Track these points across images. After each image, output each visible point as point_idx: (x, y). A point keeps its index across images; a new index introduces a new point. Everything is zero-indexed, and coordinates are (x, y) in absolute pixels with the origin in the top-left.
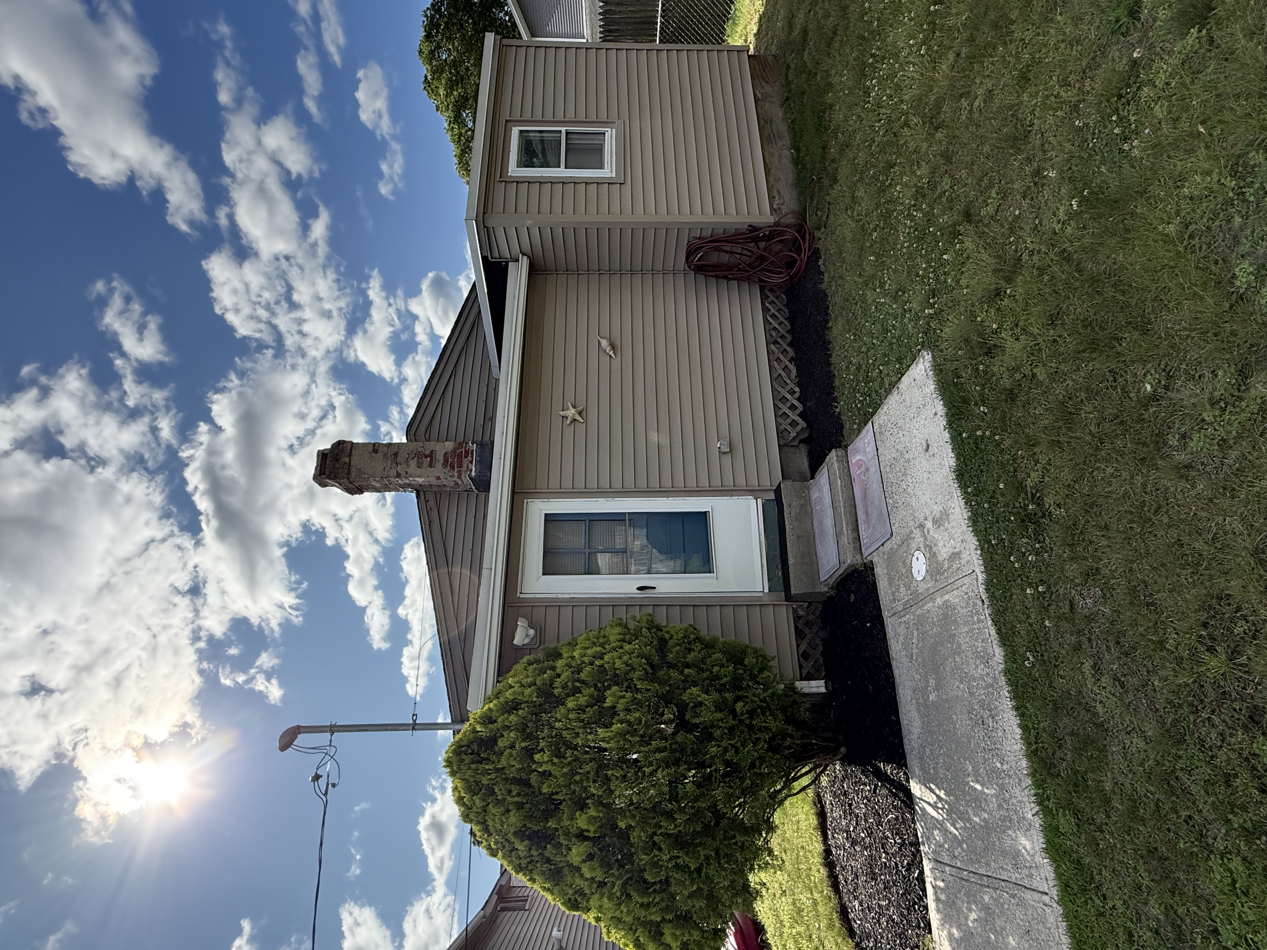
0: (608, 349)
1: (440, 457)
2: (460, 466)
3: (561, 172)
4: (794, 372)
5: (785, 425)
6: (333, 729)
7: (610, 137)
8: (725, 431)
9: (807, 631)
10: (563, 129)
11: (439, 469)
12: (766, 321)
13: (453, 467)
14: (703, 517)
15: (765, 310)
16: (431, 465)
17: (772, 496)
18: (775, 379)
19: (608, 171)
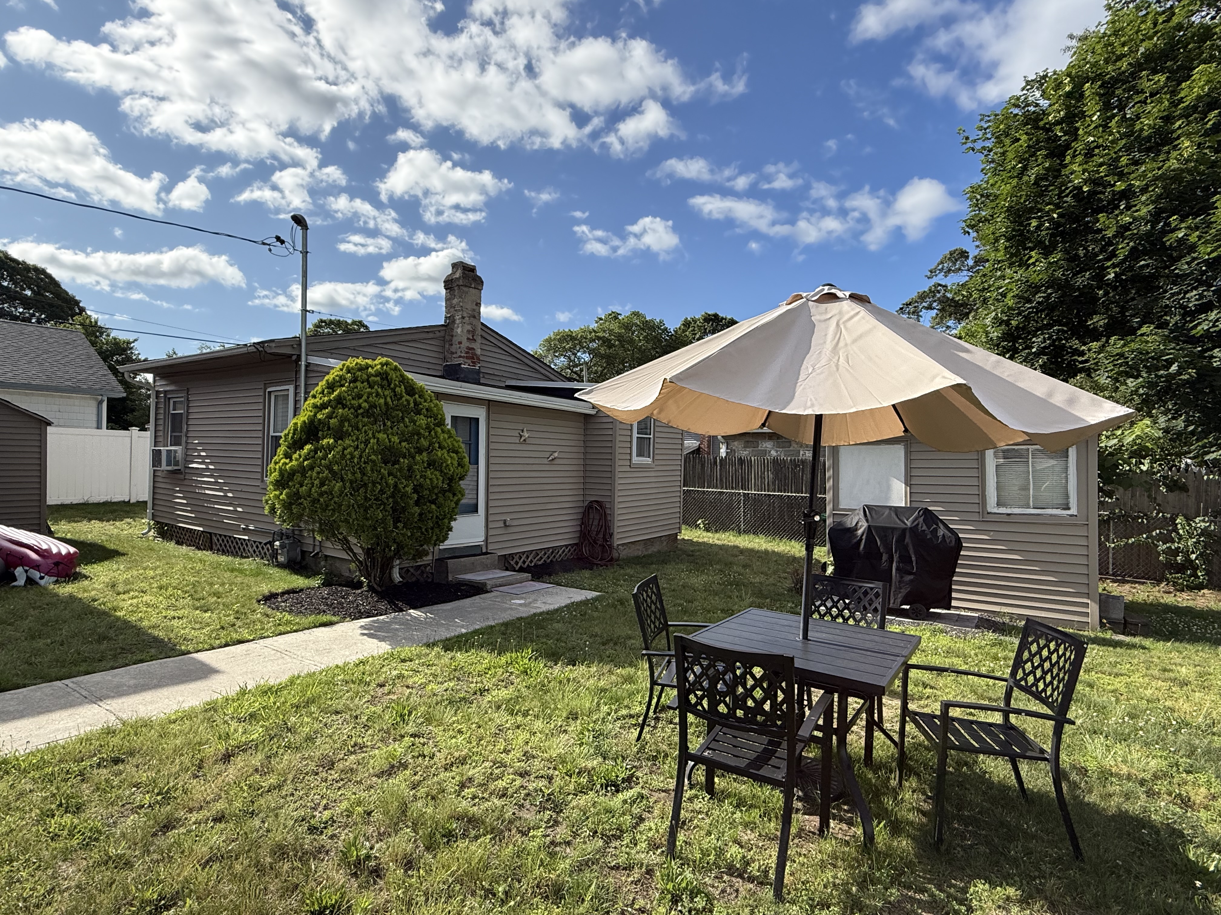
0: (552, 457)
1: (472, 345)
2: (467, 358)
3: (635, 435)
4: (540, 563)
5: (516, 558)
6: (305, 253)
7: (648, 460)
8: (515, 523)
9: (419, 572)
10: (651, 436)
11: (465, 344)
12: (561, 547)
13: (467, 353)
14: (476, 511)
15: (566, 546)
16: (468, 339)
17: (484, 550)
18: (537, 552)
19: (636, 459)
